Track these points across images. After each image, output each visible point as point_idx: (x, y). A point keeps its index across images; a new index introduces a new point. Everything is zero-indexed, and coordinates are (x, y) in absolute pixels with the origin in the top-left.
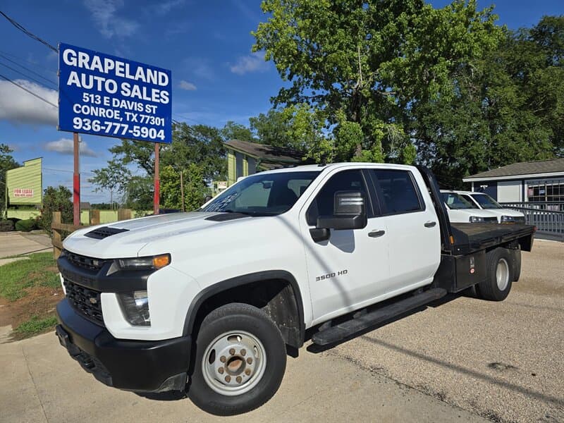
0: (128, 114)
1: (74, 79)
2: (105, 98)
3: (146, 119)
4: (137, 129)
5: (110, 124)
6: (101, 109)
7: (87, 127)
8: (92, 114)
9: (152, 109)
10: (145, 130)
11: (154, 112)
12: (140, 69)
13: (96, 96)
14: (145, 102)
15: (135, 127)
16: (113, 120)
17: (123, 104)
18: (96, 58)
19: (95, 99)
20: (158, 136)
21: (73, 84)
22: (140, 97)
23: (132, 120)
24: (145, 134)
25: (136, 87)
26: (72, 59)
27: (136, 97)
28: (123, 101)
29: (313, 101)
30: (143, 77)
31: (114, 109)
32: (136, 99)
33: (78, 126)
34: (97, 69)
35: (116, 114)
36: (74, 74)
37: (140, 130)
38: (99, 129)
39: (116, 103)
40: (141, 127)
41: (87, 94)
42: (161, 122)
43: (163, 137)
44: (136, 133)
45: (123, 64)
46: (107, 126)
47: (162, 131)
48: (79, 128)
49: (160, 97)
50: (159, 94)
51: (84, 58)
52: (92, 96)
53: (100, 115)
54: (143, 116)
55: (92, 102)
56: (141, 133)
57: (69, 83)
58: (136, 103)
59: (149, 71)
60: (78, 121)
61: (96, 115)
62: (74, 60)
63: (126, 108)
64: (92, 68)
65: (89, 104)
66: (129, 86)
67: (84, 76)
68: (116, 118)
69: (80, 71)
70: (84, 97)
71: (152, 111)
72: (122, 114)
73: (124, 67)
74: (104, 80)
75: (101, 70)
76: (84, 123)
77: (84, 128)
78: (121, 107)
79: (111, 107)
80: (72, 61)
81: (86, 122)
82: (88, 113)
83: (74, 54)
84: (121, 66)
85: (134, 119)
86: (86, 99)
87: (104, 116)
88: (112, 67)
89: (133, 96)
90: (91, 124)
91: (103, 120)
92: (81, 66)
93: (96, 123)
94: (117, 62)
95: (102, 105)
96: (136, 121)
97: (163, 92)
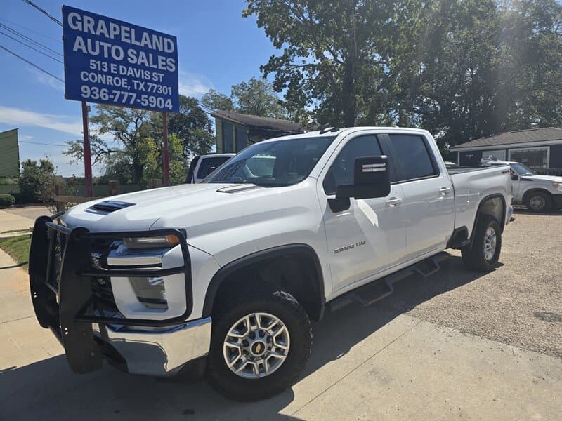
0: (135, 82)
1: (80, 44)
2: (112, 65)
3: (153, 87)
4: (145, 98)
5: (118, 93)
6: (108, 77)
7: (95, 95)
8: (99, 82)
9: (159, 76)
10: (153, 99)
11: (161, 81)
12: (145, 35)
13: (103, 63)
14: (152, 70)
15: (143, 96)
16: (121, 89)
17: (130, 72)
18: (101, 23)
19: (102, 66)
20: (166, 105)
21: (79, 49)
22: (147, 65)
23: (140, 89)
24: (153, 104)
25: (142, 54)
26: (77, 22)
27: (143, 64)
28: (130, 69)
29: (303, 70)
30: (148, 43)
31: (121, 77)
32: (142, 67)
33: (86, 94)
34: (102, 34)
35: (123, 83)
36: (79, 39)
37: (148, 99)
38: (107, 99)
39: (123, 71)
40: (148, 97)
41: (94, 61)
42: (169, 91)
43: (170, 107)
44: (144, 102)
45: (128, 29)
46: (115, 95)
47: (169, 101)
48: (88, 96)
49: (167, 65)
50: (165, 61)
51: (89, 22)
52: (99, 63)
53: (108, 84)
54: (151, 85)
55: (99, 69)
56: (149, 103)
57: (75, 49)
58: (143, 71)
59: (154, 37)
60: (86, 89)
61: (104, 83)
62: (79, 24)
63: (133, 75)
64: (98, 33)
65: (96, 71)
66: (135, 53)
67: (89, 41)
68: (123, 86)
69: (85, 36)
70: (91, 64)
71: (159, 80)
72: (130, 82)
73: (130, 32)
74: (110, 45)
75: (107, 36)
76: (92, 91)
77: (92, 96)
78: (128, 75)
79: (118, 75)
80: (76, 25)
81: (95, 90)
82: (95, 81)
83: (79, 18)
84: (126, 32)
85: (142, 87)
86: (93, 66)
87: (112, 84)
88: (117, 33)
89: (139, 63)
90: (99, 93)
91: (110, 88)
92: (86, 30)
93: (104, 92)
94: (122, 27)
95: (109, 73)
96: (144, 89)
97: (169, 60)
